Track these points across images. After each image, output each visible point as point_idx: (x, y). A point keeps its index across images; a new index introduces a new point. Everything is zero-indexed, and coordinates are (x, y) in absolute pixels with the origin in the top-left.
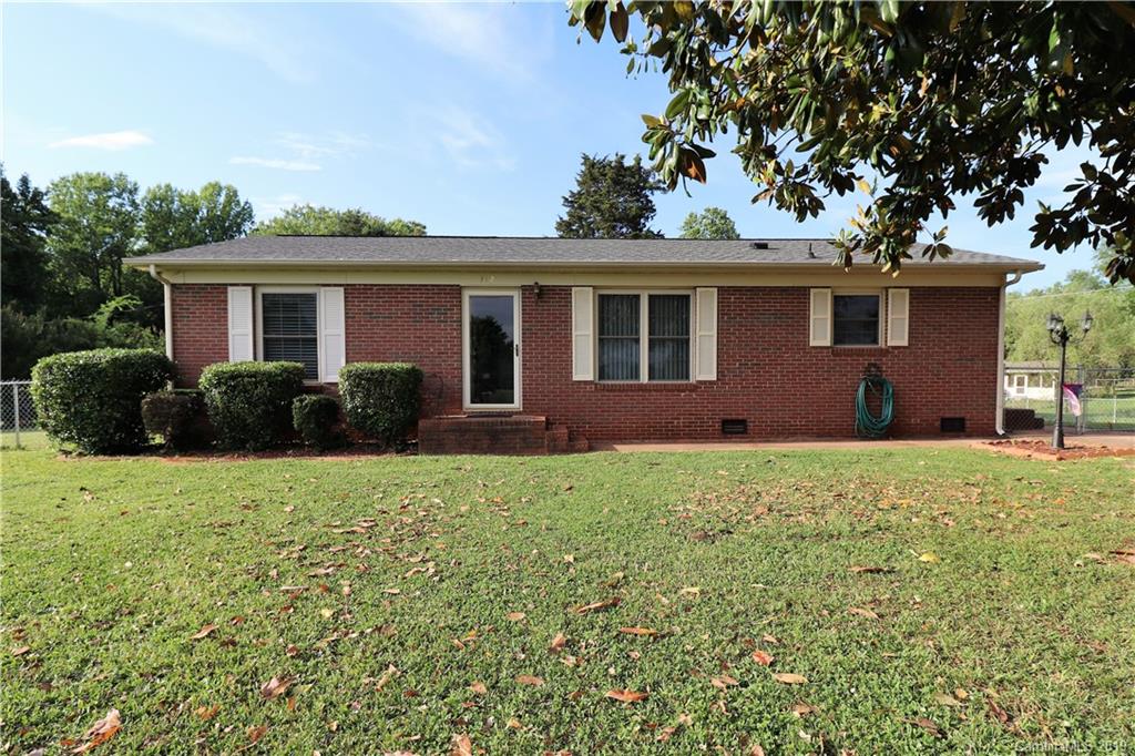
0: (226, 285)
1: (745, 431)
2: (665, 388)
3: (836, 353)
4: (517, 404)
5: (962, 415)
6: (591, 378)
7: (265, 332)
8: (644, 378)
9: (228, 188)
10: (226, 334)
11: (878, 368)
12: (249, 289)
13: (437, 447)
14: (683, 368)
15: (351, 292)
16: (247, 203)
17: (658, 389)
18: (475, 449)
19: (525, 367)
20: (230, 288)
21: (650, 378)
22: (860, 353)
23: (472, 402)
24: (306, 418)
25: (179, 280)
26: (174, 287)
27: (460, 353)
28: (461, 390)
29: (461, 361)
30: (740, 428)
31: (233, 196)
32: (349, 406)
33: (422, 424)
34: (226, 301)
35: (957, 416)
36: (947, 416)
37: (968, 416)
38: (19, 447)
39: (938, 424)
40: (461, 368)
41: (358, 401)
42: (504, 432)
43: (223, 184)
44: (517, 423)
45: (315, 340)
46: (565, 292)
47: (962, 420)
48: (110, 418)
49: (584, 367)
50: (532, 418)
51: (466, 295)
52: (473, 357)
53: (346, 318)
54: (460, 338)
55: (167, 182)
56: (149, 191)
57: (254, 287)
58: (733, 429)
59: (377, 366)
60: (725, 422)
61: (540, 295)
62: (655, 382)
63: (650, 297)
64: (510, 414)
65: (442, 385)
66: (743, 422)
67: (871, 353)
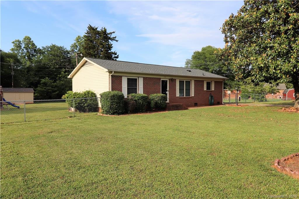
1: (197, 105)
3: (207, 92)
4: (168, 101)
7: (128, 87)
8: (185, 96)
10: (122, 87)
11: (211, 94)
12: (126, 77)
14: (189, 94)
15: (145, 79)
17: (187, 98)
20: (123, 77)
26: (112, 76)
27: (161, 91)
34: (122, 80)
36: (218, 101)
37: (220, 102)
39: (217, 103)
42: (178, 106)
45: (137, 88)
46: (175, 80)
49: (178, 95)
51: (161, 79)
53: (143, 84)
54: (160, 88)
60: (195, 104)
62: (186, 97)
63: (186, 81)
66: (197, 103)
67: (210, 92)
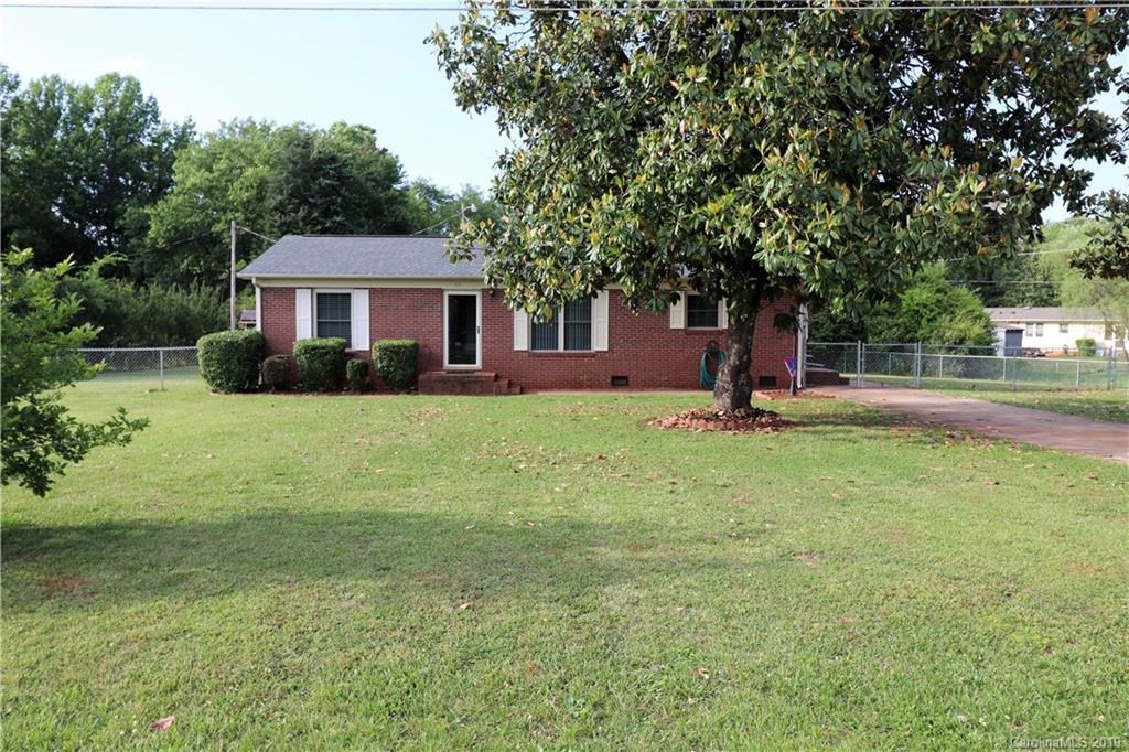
0: (295, 288)
1: (627, 384)
2: (575, 355)
3: (688, 334)
4: (478, 364)
5: (774, 375)
6: (526, 349)
7: (318, 318)
8: (561, 349)
9: (129, 80)
10: (294, 319)
11: (717, 343)
12: (309, 291)
13: (431, 391)
14: (587, 342)
15: (373, 292)
16: (151, 98)
17: (569, 356)
18: (452, 392)
19: (483, 341)
20: (297, 290)
21: (565, 348)
22: (704, 333)
23: (450, 362)
24: (355, 374)
25: (266, 285)
26: (262, 289)
27: (442, 331)
28: (442, 356)
29: (442, 336)
30: (624, 382)
31: (134, 89)
32: (379, 366)
33: (421, 377)
34: (294, 298)
35: (771, 376)
36: (764, 375)
37: (778, 376)
38: (163, 390)
39: (757, 381)
40: (442, 341)
41: (385, 363)
42: (470, 382)
43: (122, 75)
44: (478, 377)
45: (349, 323)
47: (774, 378)
48: (244, 372)
49: (521, 341)
50: (487, 374)
51: (448, 293)
52: (450, 333)
53: (370, 309)
54: (442, 322)
55: (56, 73)
56: (33, 85)
57: (312, 288)
58: (619, 382)
59: (395, 342)
60: (614, 378)
61: (493, 295)
62: (568, 351)
64: (474, 371)
65: (430, 353)
66: (626, 378)
67: (711, 333)
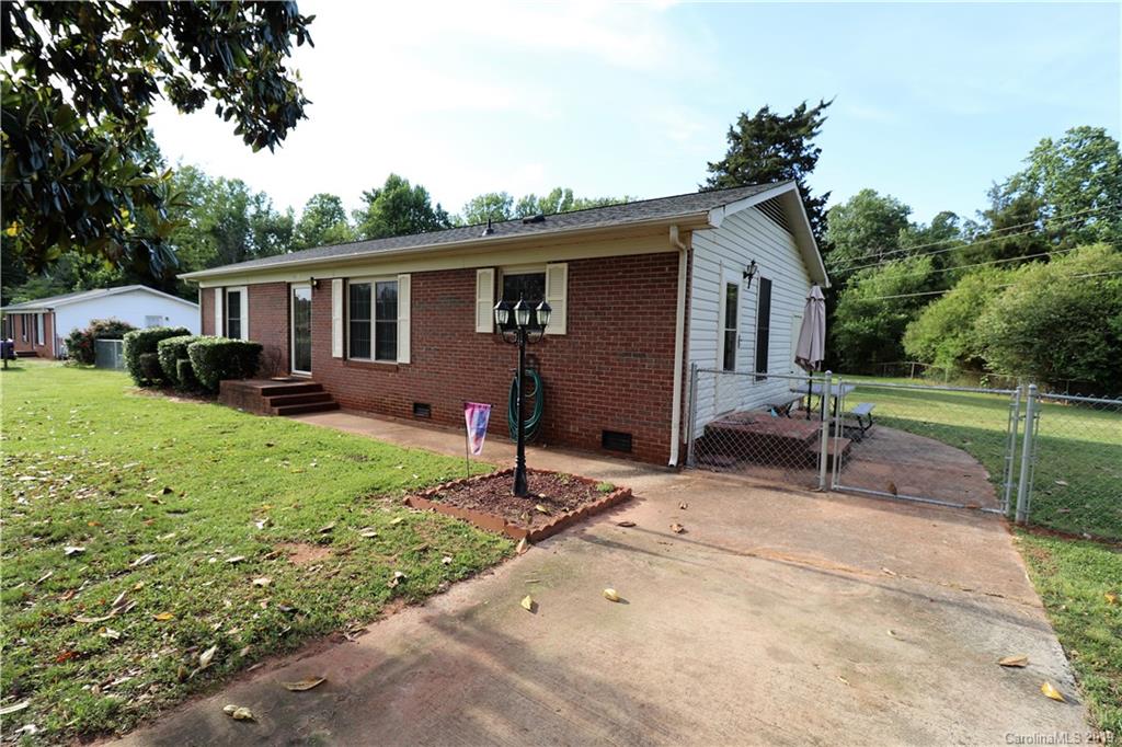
1: (430, 416)
5: (628, 430)
6: (341, 355)
10: (215, 318)
11: (536, 360)
12: (222, 290)
13: (226, 400)
18: (238, 404)
19: (313, 345)
21: (376, 358)
23: (296, 369)
25: (203, 285)
26: (203, 290)
27: (289, 332)
28: (290, 360)
29: (289, 337)
30: (427, 413)
33: (222, 383)
34: (215, 298)
35: (622, 430)
36: (610, 428)
37: (636, 433)
39: (599, 437)
40: (290, 344)
47: (628, 436)
51: (292, 289)
53: (249, 308)
54: (289, 321)
57: (224, 288)
58: (422, 413)
60: (415, 405)
63: (377, 285)
65: (280, 356)
66: (428, 406)
